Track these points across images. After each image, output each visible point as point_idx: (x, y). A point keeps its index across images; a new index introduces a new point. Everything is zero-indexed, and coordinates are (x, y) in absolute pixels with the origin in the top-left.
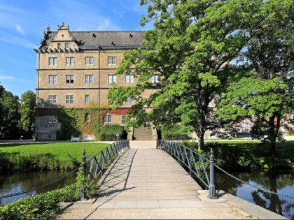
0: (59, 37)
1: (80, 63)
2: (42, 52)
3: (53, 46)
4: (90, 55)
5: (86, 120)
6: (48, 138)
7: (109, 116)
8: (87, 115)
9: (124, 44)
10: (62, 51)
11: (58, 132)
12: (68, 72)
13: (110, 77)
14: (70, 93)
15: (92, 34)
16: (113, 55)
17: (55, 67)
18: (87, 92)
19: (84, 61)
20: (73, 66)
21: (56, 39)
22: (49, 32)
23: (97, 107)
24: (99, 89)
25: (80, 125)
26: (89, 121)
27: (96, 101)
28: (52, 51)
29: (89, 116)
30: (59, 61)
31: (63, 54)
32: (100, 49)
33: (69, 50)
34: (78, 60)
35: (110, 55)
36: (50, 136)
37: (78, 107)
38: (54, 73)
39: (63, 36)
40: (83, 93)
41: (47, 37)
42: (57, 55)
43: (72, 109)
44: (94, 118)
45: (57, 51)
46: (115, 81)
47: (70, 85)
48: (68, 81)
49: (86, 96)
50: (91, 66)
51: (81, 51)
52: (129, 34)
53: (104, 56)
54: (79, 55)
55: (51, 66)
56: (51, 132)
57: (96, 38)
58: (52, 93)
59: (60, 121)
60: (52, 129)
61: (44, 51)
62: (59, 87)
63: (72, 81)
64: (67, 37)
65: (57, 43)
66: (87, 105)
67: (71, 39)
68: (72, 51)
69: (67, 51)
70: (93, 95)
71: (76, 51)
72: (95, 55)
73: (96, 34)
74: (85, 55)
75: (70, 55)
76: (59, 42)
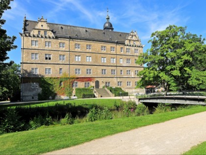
0: (39, 26)
1: (56, 46)
2: (26, 36)
3: (36, 33)
4: (63, 41)
5: (60, 86)
6: (32, 99)
7: (76, 83)
8: (61, 82)
9: (83, 36)
10: (42, 37)
11: (39, 95)
12: (47, 52)
13: (77, 57)
14: (48, 67)
15: (60, 26)
16: (79, 43)
17: (37, 47)
18: (61, 66)
19: (59, 45)
20: (50, 48)
21: (37, 27)
22: (26, 21)
23: (68, 77)
24: (69, 64)
25: (56, 89)
26: (62, 86)
27: (67, 73)
28: (34, 36)
29: (62, 83)
30: (40, 44)
31: (43, 39)
32: (70, 38)
33: (48, 37)
34: (55, 44)
35: (76, 43)
36: (33, 98)
37: (54, 77)
38: (36, 51)
39: (42, 26)
40: (58, 67)
41: (25, 25)
42: (38, 39)
43: (51, 78)
44: (66, 84)
45: (38, 37)
46: (80, 60)
47: (48, 61)
48: (46, 58)
49: (60, 69)
50: (64, 49)
51: (57, 38)
52: (84, 30)
53: (73, 43)
54: (55, 40)
55: (34, 47)
56: (34, 95)
57: (63, 30)
58: (34, 66)
59: (41, 86)
60: (34, 92)
61: (27, 35)
62: (40, 62)
63: (50, 59)
64: (45, 27)
65: (37, 31)
66: (61, 75)
67: (48, 29)
68: (50, 38)
69: (46, 37)
70: (65, 69)
71: (53, 38)
72: (67, 42)
73: (63, 27)
74: (60, 41)
75: (48, 40)
76: (39, 30)
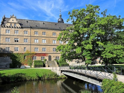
0: (11, 21)
1: (22, 33)
2: (2, 27)
3: (9, 25)
4: (26, 30)
5: (24, 59)
6: (5, 67)
7: (35, 57)
8: (25, 56)
9: (41, 26)
10: (12, 27)
11: (10, 64)
12: (16, 37)
13: (36, 40)
14: (16, 46)
15: (26, 21)
16: (37, 31)
17: (9, 34)
18: (25, 46)
19: (23, 32)
20: (18, 34)
21: (9, 22)
22: (5, 18)
23: (30, 53)
24: (31, 45)
25: (22, 61)
26: (26, 59)
27: (29, 50)
28: (7, 27)
29: (26, 57)
30: (11, 32)
31: (13, 29)
32: (31, 28)
33: (16, 27)
34: (21, 32)
35: (35, 31)
36: (6, 66)
37: (20, 53)
38: (8, 37)
39: (13, 20)
40: (23, 47)
41: (4, 20)
42: (10, 29)
43: (18, 54)
44: (28, 58)
45: (10, 27)
46: (38, 42)
47: (17, 43)
48: (15, 41)
49: (25, 48)
50: (27, 35)
51: (22, 28)
52: (43, 22)
53: (33, 31)
54: (21, 29)
55: (7, 34)
56: (7, 65)
57: (28, 23)
58: (7, 46)
60: (7, 63)
61: (3, 26)
62: (11, 43)
63: (18, 41)
64: (15, 21)
65: (10, 23)
66: (25, 52)
67: (17, 22)
68: (17, 28)
69: (15, 27)
70: (28, 48)
71: (20, 28)
72: (29, 30)
73: (28, 21)
74: (24, 30)
75: (17, 29)
76: (11, 23)
